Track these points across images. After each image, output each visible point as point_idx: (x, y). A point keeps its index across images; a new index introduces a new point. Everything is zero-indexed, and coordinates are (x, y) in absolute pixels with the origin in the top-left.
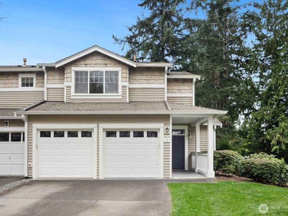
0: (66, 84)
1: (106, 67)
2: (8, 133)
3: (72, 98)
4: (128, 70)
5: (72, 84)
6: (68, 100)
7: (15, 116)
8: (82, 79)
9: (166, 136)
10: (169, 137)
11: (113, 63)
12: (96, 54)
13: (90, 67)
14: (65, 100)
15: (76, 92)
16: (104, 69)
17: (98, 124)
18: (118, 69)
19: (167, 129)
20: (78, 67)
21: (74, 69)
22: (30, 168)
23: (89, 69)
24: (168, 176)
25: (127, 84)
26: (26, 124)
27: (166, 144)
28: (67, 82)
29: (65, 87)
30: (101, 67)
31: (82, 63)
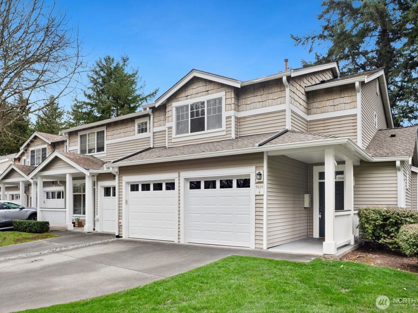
0: (168, 125)
1: (208, 94)
2: (110, 188)
3: (173, 141)
4: (233, 93)
5: (173, 124)
6: (170, 144)
7: (105, 169)
8: (183, 116)
9: (258, 185)
10: (262, 187)
11: (216, 87)
12: (195, 80)
13: (190, 98)
14: (167, 145)
15: (177, 133)
16: (205, 98)
17: (179, 173)
18: (221, 94)
19: (260, 174)
20: (179, 101)
21: (175, 104)
22: (120, 227)
23: (190, 102)
24: (260, 246)
25: (232, 113)
26: (117, 177)
27: (258, 198)
28: (168, 122)
29: (167, 129)
30: (202, 96)
31: (183, 95)
